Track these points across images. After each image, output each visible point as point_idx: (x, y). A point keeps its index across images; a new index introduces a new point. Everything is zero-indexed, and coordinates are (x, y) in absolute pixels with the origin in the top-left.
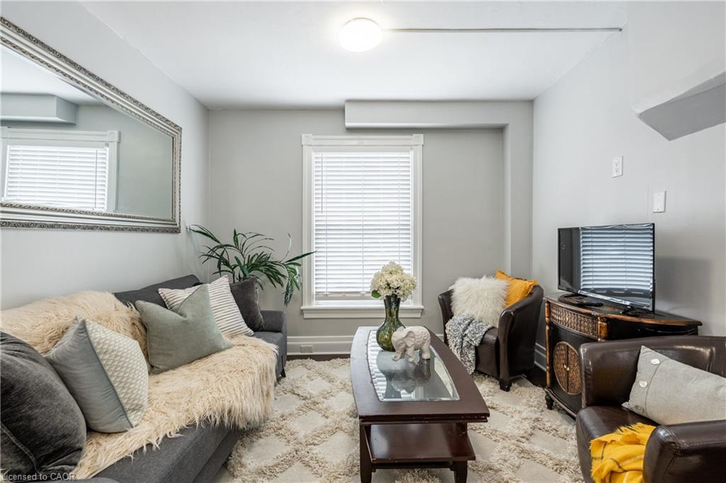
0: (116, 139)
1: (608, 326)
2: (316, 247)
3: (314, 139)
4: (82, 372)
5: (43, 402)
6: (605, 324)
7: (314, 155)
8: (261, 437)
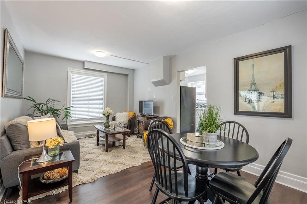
1: (147, 118)
2: (72, 105)
3: (72, 70)
7: (72, 75)
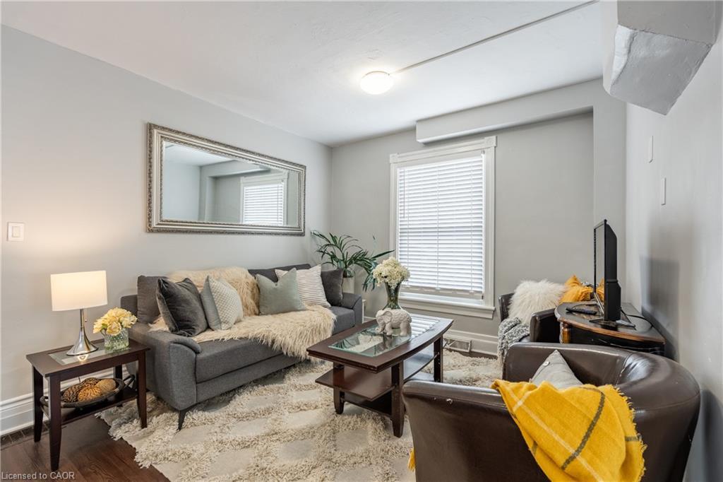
0: (286, 177)
1: (568, 332)
2: (400, 247)
3: (399, 157)
4: (206, 299)
5: (183, 305)
6: (566, 330)
7: (399, 170)
8: (313, 371)
